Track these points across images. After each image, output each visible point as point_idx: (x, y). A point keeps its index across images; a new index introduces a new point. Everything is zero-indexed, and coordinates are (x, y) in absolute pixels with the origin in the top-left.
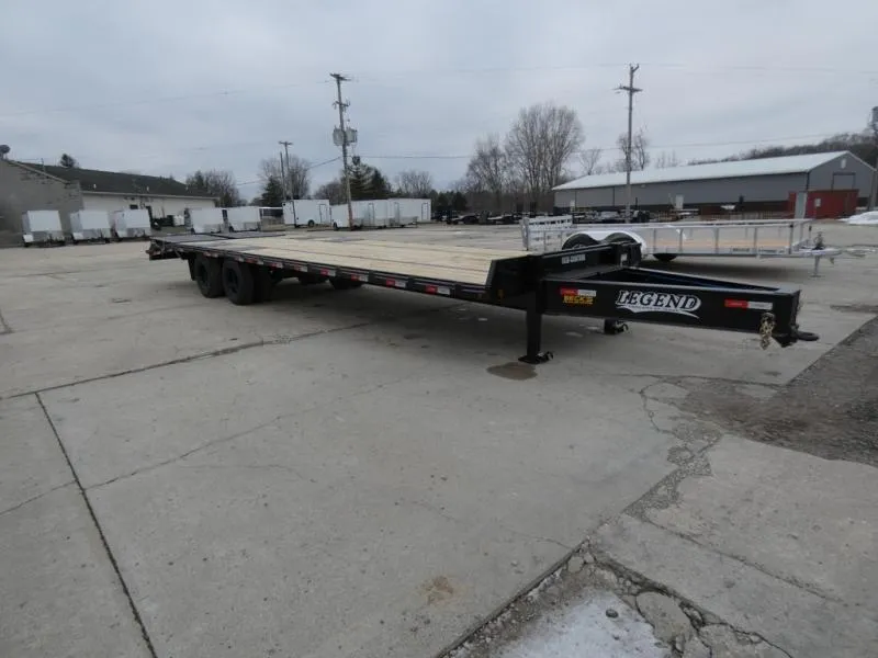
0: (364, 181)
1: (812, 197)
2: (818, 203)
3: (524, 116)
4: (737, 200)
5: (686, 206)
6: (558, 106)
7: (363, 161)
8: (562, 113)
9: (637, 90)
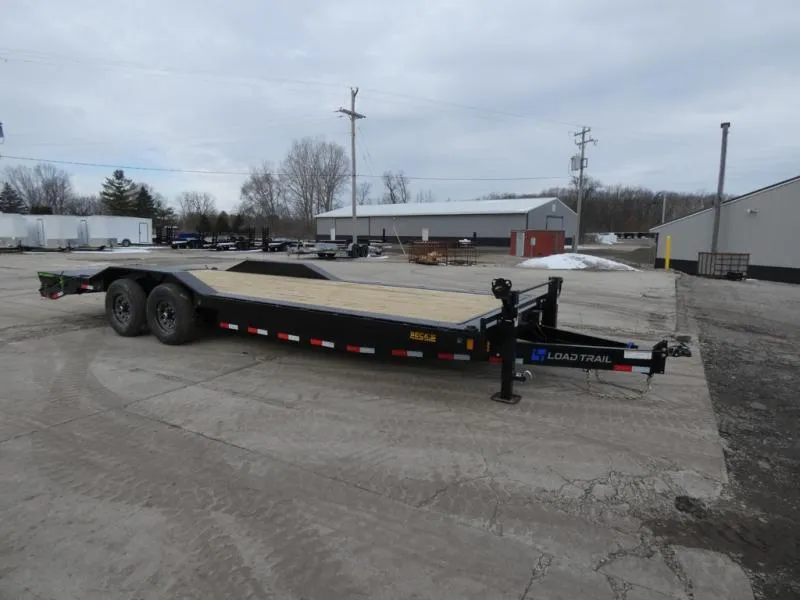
0: (127, 197)
1: (529, 235)
2: (533, 241)
3: (296, 147)
4: (472, 236)
5: (430, 238)
6: (329, 141)
7: (127, 176)
8: (331, 148)
9: (360, 117)
